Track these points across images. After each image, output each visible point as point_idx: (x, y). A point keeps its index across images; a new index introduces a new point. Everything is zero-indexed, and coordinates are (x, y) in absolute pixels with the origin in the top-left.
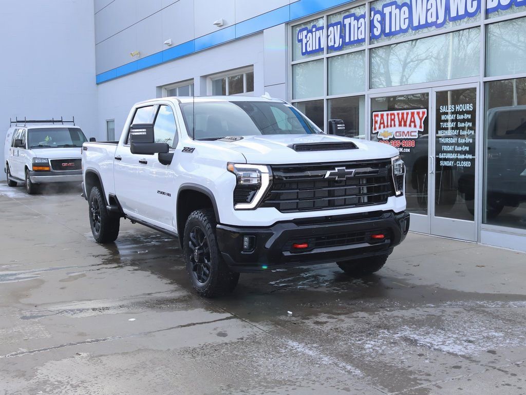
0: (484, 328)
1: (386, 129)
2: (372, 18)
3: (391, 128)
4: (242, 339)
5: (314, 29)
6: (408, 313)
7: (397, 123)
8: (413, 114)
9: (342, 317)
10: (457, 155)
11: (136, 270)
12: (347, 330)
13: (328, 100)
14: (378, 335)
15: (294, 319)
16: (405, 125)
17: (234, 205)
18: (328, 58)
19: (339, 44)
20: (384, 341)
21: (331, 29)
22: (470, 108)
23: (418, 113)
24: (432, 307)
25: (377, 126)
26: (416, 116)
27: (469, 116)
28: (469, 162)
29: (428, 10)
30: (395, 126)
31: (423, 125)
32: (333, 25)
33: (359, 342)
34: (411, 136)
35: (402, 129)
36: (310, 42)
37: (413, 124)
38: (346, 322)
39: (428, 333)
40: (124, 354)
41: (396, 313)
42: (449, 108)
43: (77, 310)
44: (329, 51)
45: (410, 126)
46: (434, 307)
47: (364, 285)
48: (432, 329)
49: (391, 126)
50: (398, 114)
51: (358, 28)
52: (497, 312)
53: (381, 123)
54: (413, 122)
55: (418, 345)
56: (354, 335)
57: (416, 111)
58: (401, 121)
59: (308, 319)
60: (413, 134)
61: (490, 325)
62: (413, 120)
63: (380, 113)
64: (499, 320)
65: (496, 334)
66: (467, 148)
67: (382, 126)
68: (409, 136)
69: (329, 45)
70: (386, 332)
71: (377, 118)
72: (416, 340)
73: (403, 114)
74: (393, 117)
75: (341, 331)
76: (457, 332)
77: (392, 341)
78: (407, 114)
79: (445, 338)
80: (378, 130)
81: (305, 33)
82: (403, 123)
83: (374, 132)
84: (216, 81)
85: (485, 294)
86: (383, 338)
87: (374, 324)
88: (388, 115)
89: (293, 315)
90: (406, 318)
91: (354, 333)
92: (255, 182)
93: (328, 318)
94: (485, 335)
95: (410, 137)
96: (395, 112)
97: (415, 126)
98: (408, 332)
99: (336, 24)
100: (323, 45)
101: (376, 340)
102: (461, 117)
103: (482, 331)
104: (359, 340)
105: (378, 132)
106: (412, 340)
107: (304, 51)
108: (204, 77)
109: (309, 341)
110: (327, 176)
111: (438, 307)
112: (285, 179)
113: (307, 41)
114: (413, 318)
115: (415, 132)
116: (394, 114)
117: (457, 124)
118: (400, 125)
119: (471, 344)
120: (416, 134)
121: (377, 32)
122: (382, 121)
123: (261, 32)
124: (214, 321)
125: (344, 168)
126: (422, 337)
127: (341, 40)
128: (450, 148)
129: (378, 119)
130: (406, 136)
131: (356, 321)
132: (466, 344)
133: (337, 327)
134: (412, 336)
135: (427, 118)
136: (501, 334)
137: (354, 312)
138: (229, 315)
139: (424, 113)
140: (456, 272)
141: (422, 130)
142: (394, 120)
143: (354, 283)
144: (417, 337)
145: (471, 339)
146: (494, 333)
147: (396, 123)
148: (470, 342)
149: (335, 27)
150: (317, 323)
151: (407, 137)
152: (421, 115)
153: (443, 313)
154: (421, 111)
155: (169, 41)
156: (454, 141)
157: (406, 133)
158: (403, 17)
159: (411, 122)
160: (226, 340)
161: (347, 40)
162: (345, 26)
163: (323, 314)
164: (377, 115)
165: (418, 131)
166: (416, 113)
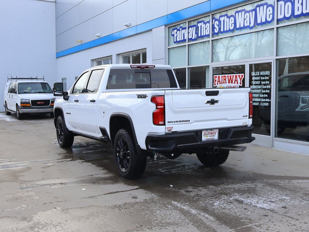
0: (279, 195)
1: (221, 85)
2: (213, 23)
4: (146, 200)
5: (181, 29)
6: (237, 186)
7: (227, 81)
8: (236, 76)
9: (201, 188)
10: (261, 99)
11: (83, 162)
12: (204, 195)
13: (188, 68)
14: (221, 198)
15: (173, 189)
16: (232, 82)
18: (188, 45)
19: (195, 37)
20: (224, 201)
21: (190, 29)
22: (268, 73)
23: (239, 76)
24: (250, 183)
25: (216, 83)
27: (268, 78)
28: (268, 103)
29: (245, 19)
30: (226, 83)
31: (242, 83)
32: (191, 27)
33: (211, 202)
35: (230, 85)
36: (179, 36)
37: (236, 82)
38: (203, 191)
39: (248, 197)
40: (81, 208)
41: (230, 186)
42: (257, 73)
43: (52, 184)
44: (189, 41)
45: (235, 83)
46: (251, 183)
47: (211, 171)
48: (250, 195)
49: (224, 83)
50: (228, 76)
51: (206, 29)
52: (286, 186)
53: (218, 81)
54: (236, 81)
55: (244, 203)
56: (208, 198)
59: (182, 189)
61: (283, 193)
62: (236, 80)
63: (217, 76)
64: (287, 190)
65: (286, 198)
66: (267, 96)
67: (219, 83)
69: (189, 38)
70: (225, 197)
71: (216, 79)
72: (242, 201)
73: (231, 76)
74: (225, 78)
75: (201, 196)
76: (265, 196)
77: (229, 201)
78: (233, 76)
79: (258, 200)
81: (176, 31)
82: (230, 81)
83: (214, 86)
84: (125, 57)
85: (279, 176)
86: (224, 199)
87: (218, 192)
88: (222, 77)
89: (173, 187)
90: (236, 189)
91: (208, 197)
93: (193, 189)
94: (280, 198)
96: (226, 75)
97: (237, 83)
98: (237, 196)
99: (193, 26)
100: (186, 38)
101: (220, 201)
102: (263, 78)
103: (278, 196)
104: (211, 201)
105: (216, 86)
106: (240, 201)
107: (175, 41)
108: (118, 55)
109: (183, 201)
111: (253, 183)
113: (177, 36)
114: (240, 189)
115: (238, 86)
116: (225, 76)
117: (261, 82)
118: (229, 82)
119: (272, 203)
121: (216, 31)
122: (219, 80)
123: (151, 30)
124: (130, 190)
126: (245, 199)
127: (196, 35)
128: (257, 95)
129: (217, 79)
131: (209, 191)
132: (270, 203)
133: (198, 193)
134: (240, 199)
135: (244, 78)
136: (289, 198)
137: (207, 185)
138: (137, 187)
139: (242, 76)
140: (262, 164)
141: (241, 85)
142: (225, 79)
143: (206, 170)
144: (243, 200)
145: (273, 200)
146: (285, 197)
148: (272, 202)
149: (193, 28)
150: (187, 191)
152: (241, 77)
153: (256, 186)
154: (241, 75)
155: (98, 34)
156: (259, 91)
157: (232, 87)
158: (231, 23)
159: (235, 81)
160: (137, 200)
161: (200, 35)
162: (198, 27)
163: (190, 187)
164: (216, 77)
165: (239, 86)
166: (238, 76)
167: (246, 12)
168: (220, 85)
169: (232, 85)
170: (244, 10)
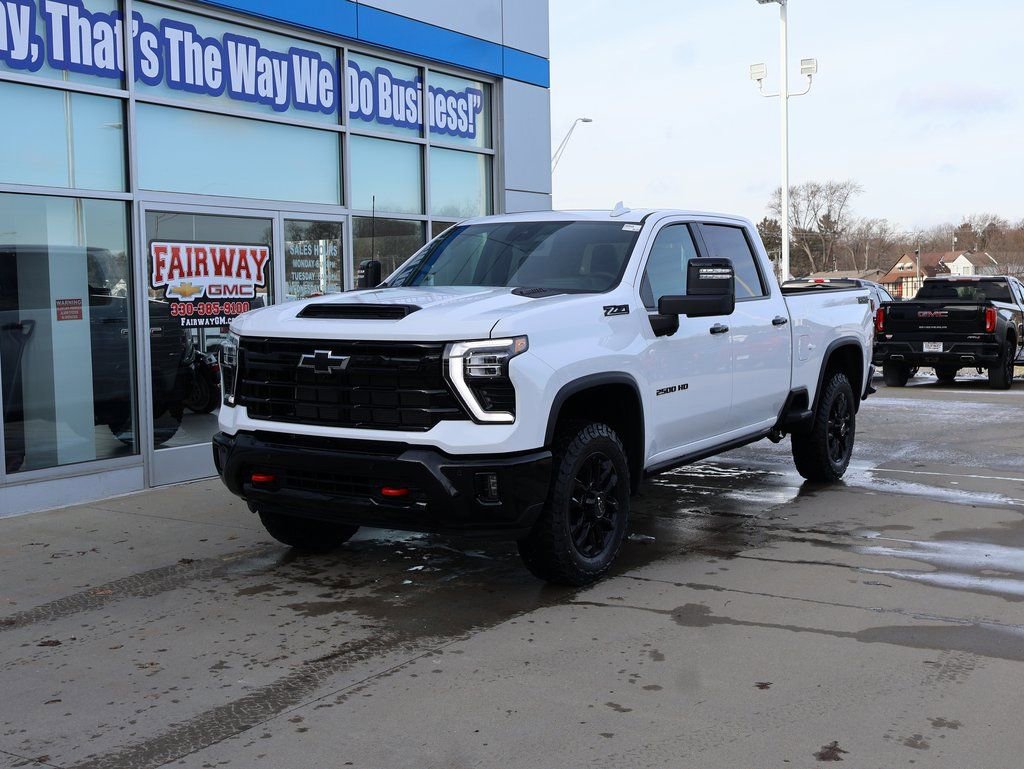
1: (186, 280)
2: (134, 34)
3: (198, 278)
7: (211, 268)
8: (243, 254)
16: (229, 273)
19: (30, 55)
22: (333, 251)
23: (254, 254)
25: (165, 272)
26: (249, 258)
29: (258, 74)
30: (206, 273)
31: (262, 274)
34: (241, 293)
35: (223, 280)
37: (243, 272)
42: (305, 249)
45: (239, 275)
50: (213, 251)
53: (173, 267)
54: (244, 268)
57: (248, 248)
58: (221, 263)
60: (244, 290)
62: (243, 264)
63: (169, 246)
67: (176, 272)
68: (237, 293)
71: (162, 256)
73: (223, 252)
74: (201, 256)
78: (232, 252)
80: (165, 280)
82: (223, 269)
83: (155, 285)
88: (189, 251)
95: (239, 296)
96: (207, 247)
97: (249, 276)
105: (166, 286)
115: (250, 286)
116: (203, 251)
118: (218, 272)
120: (252, 290)
121: (149, 72)
122: (176, 263)
127: (35, 47)
129: (167, 258)
130: (231, 293)
135: (270, 262)
139: (263, 254)
141: (262, 283)
142: (204, 261)
147: (208, 268)
151: (234, 296)
152: (259, 257)
154: (258, 249)
157: (231, 288)
158: (210, 64)
159: (240, 267)
161: (58, 56)
164: (164, 250)
165: (256, 286)
166: (248, 253)
167: (261, 53)
168: (183, 280)
169: (231, 281)
170: (255, 43)
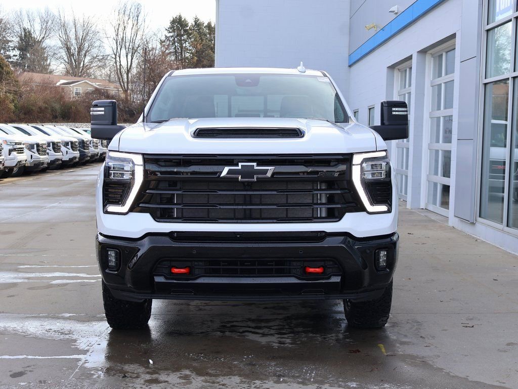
13: (513, 78)
17: (104, 206)
18: (516, 18)
92: (127, 177)
108: (423, 52)
110: (224, 173)
112: (159, 175)
125: (255, 164)
150: (152, 381)
155: (395, 8)
163: (186, 371)
